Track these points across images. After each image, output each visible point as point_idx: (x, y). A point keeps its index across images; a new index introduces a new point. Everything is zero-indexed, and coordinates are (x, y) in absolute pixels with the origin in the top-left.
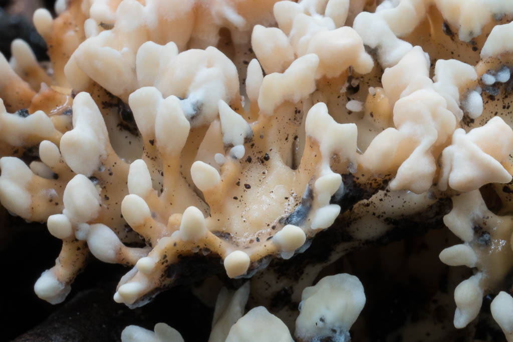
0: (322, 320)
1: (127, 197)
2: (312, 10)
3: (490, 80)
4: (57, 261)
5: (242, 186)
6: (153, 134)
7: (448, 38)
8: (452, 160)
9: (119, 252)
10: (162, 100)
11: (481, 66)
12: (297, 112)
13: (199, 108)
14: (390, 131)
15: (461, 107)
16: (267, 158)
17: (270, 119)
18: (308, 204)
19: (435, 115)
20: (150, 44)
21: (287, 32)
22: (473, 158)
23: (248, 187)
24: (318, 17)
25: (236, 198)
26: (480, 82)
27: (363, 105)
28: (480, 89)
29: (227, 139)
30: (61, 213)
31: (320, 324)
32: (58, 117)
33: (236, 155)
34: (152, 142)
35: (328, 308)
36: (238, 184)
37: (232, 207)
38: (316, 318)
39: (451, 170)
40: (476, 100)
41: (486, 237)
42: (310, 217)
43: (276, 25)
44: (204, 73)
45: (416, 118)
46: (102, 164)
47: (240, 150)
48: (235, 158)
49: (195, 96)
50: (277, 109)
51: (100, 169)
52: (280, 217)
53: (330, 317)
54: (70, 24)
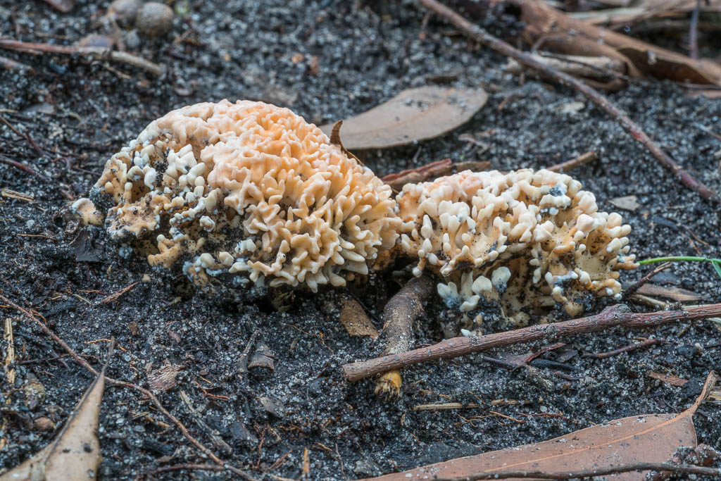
2: (488, 191)
3: (542, 211)
4: (418, 264)
6: (447, 226)
8: (536, 233)
9: (438, 262)
10: (449, 217)
11: (540, 206)
13: (461, 219)
14: (519, 225)
16: (480, 232)
17: (481, 222)
18: (496, 246)
19: (530, 220)
20: (444, 201)
21: (482, 197)
22: (543, 232)
23: (476, 241)
24: (490, 193)
25: (473, 245)
26: (540, 211)
28: (540, 213)
29: (470, 228)
30: (421, 250)
31: (499, 281)
35: (501, 277)
36: (473, 241)
38: (498, 279)
39: (535, 236)
40: (540, 217)
41: (541, 257)
42: (497, 249)
43: (479, 196)
44: (462, 209)
45: (526, 221)
46: (433, 236)
47: (474, 231)
48: (472, 233)
49: (460, 215)
50: (483, 220)
52: (486, 250)
53: (502, 279)
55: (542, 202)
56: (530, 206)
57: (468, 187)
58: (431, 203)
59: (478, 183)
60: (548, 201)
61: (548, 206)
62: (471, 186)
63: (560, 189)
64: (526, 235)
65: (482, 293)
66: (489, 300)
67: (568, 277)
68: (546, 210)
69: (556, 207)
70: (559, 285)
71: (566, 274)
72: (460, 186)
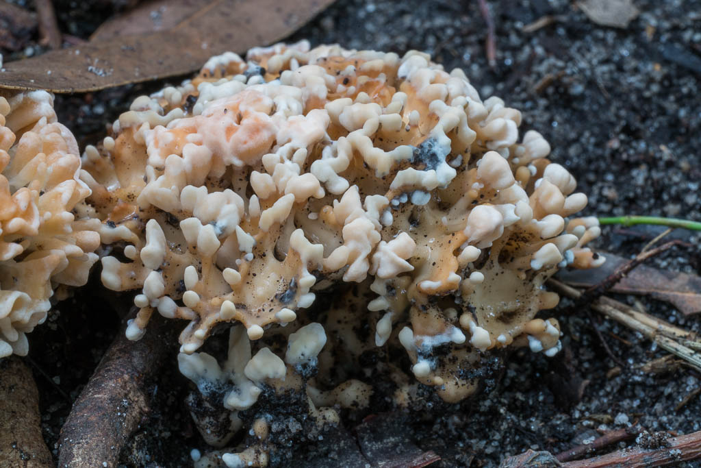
0: (303, 355)
1: (186, 293)
2: (285, 158)
3: (396, 203)
4: (138, 315)
5: (251, 275)
6: (196, 243)
7: (367, 170)
8: (379, 262)
9: (176, 312)
10: (201, 226)
11: (390, 194)
12: (281, 226)
13: (224, 230)
14: (343, 248)
15: (380, 222)
16: (264, 255)
17: (266, 234)
18: (294, 290)
19: (369, 236)
20: (190, 187)
21: (271, 175)
22: (393, 262)
23: (254, 275)
24: (288, 163)
25: (248, 283)
26: (391, 205)
27: (318, 215)
28: (390, 208)
29: (241, 248)
30: (142, 294)
31: (302, 357)
32: (131, 222)
33: (248, 259)
34: (195, 247)
35: (305, 347)
36: (249, 274)
37: (246, 289)
38: (299, 354)
39: (379, 267)
40: (389, 217)
41: (394, 291)
42: (296, 299)
43: (266, 172)
44: (226, 208)
45: (358, 239)
46: (164, 261)
47: (250, 256)
48: (247, 260)
49: (222, 223)
50: (270, 229)
51: (163, 264)
52: (275, 294)
53: (307, 352)
54: (125, 143)
55: (397, 183)
56: (369, 198)
57: (244, 147)
58: (165, 190)
59: (265, 136)
60: (411, 181)
61: (408, 190)
62: (251, 144)
63: (436, 149)
64: (357, 270)
65: (267, 384)
66: (280, 392)
67: (444, 339)
68: (404, 200)
69: (424, 190)
70: (427, 356)
71: (441, 332)
72: (227, 146)
